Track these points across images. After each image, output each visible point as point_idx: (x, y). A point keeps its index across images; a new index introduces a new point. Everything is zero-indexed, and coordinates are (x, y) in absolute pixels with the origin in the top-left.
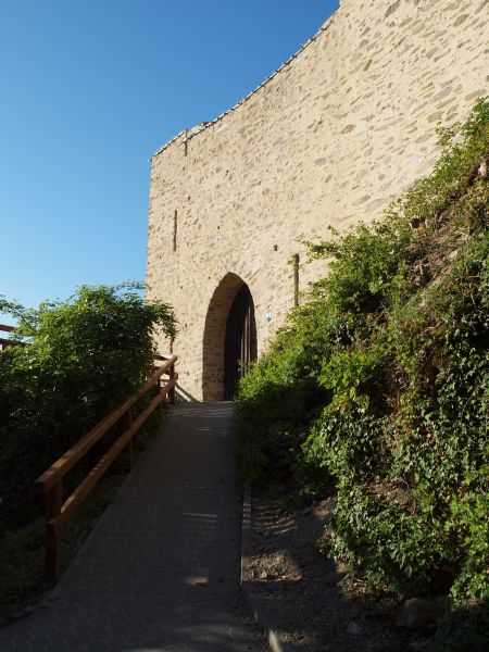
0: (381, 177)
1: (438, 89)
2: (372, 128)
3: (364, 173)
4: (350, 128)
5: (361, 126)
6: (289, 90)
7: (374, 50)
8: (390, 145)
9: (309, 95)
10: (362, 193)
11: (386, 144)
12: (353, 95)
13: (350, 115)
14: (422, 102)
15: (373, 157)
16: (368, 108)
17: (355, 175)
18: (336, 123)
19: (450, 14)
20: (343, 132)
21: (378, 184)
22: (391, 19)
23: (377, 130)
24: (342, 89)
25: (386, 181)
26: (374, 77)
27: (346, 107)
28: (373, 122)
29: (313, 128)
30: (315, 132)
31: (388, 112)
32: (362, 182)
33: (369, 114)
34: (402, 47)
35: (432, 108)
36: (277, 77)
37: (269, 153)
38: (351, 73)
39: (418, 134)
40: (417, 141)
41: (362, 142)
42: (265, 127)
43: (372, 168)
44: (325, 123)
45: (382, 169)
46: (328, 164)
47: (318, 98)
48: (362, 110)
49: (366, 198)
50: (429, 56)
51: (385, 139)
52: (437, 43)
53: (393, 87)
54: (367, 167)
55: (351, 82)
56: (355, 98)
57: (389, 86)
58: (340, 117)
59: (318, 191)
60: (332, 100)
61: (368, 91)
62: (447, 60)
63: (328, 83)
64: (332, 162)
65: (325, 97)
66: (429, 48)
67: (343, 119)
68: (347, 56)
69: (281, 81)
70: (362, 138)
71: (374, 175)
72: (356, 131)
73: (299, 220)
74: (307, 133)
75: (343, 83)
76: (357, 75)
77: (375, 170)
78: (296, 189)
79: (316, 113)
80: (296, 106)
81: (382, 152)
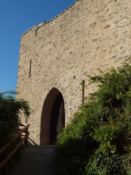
0: (121, 48)
2: (118, 26)
3: (114, 46)
4: (108, 26)
5: (113, 26)
6: (82, 9)
8: (125, 34)
9: (90, 12)
10: (113, 55)
11: (124, 33)
12: (110, 12)
13: (108, 20)
15: (118, 39)
16: (116, 18)
17: (110, 46)
18: (102, 24)
20: (105, 28)
21: (120, 51)
23: (120, 27)
24: (105, 10)
25: (123, 49)
26: (119, 5)
27: (107, 17)
28: (118, 24)
29: (92, 26)
30: (93, 27)
31: (125, 20)
32: (113, 50)
33: (116, 20)
36: (77, 3)
37: (72, 36)
38: (109, 3)
41: (113, 33)
42: (71, 25)
43: (118, 44)
44: (97, 24)
45: (122, 44)
46: (98, 41)
47: (94, 13)
48: (113, 19)
49: (115, 57)
51: (123, 31)
53: (127, 9)
54: (115, 43)
55: (109, 7)
56: (111, 13)
57: (126, 9)
58: (104, 21)
59: (93, 53)
60: (100, 14)
61: (116, 11)
63: (99, 7)
64: (100, 41)
65: (97, 13)
67: (105, 22)
69: (78, 5)
70: (113, 31)
71: (118, 47)
72: (111, 28)
73: (85, 65)
74: (89, 28)
75: (105, 7)
76: (112, 3)
77: (119, 44)
78: (84, 52)
79: (94, 19)
80: (85, 16)
81: (122, 37)
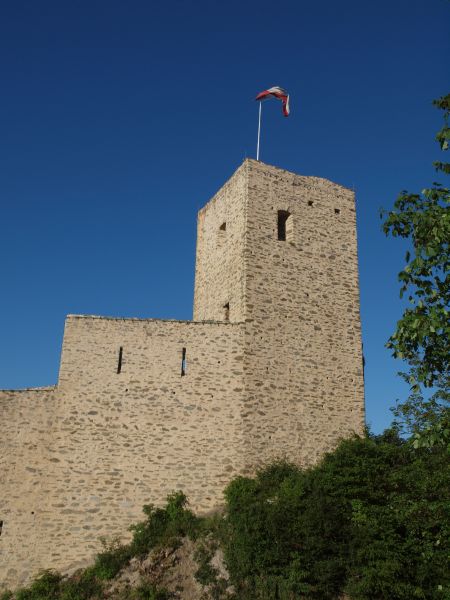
1: (113, 471)
7: (79, 427)
14: (103, 471)
19: (122, 438)
22: (92, 417)
34: (96, 437)
35: (109, 477)
39: (99, 486)
40: (99, 490)
50: (110, 451)
52: (114, 447)
62: (118, 459)
66: (110, 447)
68: (61, 418)
